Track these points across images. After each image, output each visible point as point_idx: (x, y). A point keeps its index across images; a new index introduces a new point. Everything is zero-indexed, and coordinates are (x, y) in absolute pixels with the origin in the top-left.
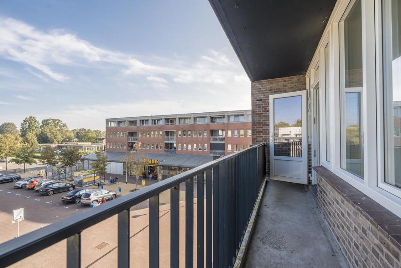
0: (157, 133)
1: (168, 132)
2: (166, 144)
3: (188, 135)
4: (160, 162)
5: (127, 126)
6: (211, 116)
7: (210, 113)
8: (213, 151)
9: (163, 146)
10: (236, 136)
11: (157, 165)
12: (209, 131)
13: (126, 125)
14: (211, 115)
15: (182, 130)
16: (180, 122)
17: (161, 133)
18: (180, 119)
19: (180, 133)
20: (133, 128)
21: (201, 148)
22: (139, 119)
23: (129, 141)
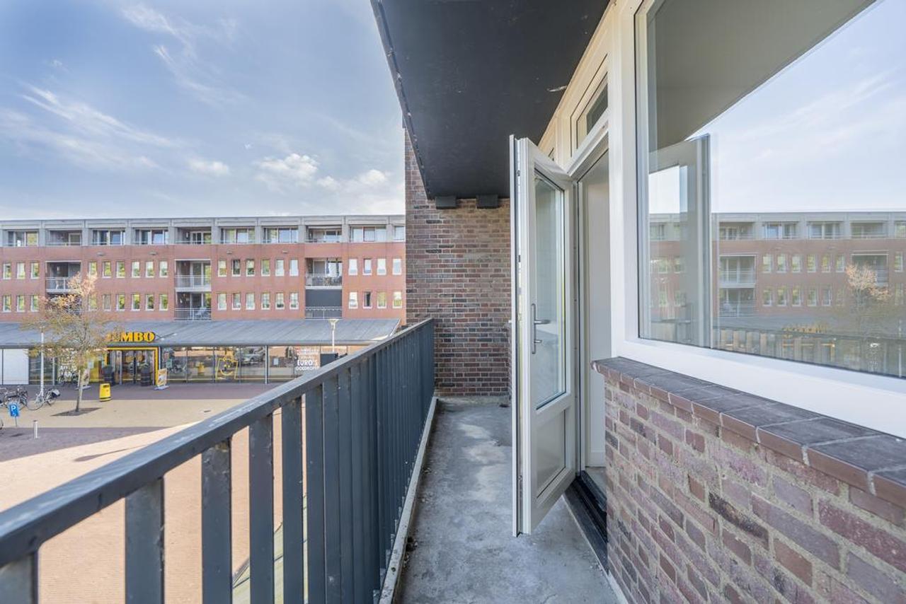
0: (150, 266)
1: (188, 263)
2: (180, 294)
3: (247, 271)
4: (163, 339)
5: (43, 244)
6: (307, 226)
7: (306, 219)
8: (314, 309)
9: (173, 300)
10: (369, 272)
11: (153, 347)
12: (304, 261)
13: (38, 241)
14: (307, 224)
15: (230, 258)
16: (222, 239)
17: (164, 265)
18: (222, 230)
19: (222, 265)
20: (65, 251)
21: (283, 303)
22: (87, 226)
23: (50, 291)
